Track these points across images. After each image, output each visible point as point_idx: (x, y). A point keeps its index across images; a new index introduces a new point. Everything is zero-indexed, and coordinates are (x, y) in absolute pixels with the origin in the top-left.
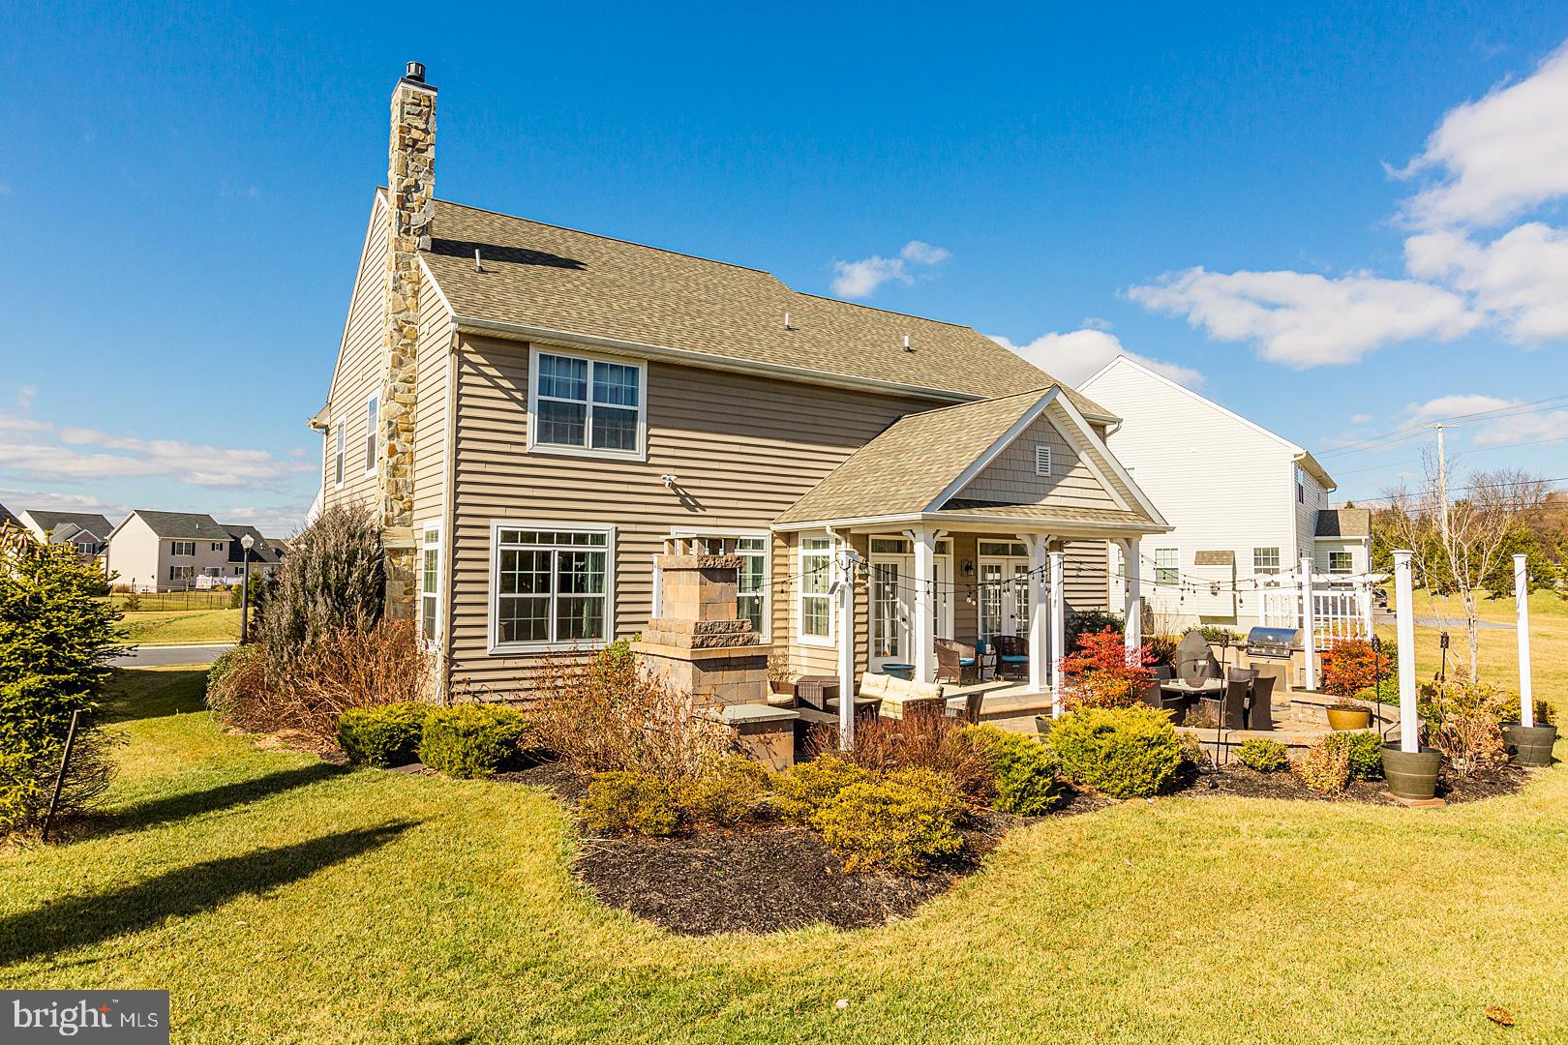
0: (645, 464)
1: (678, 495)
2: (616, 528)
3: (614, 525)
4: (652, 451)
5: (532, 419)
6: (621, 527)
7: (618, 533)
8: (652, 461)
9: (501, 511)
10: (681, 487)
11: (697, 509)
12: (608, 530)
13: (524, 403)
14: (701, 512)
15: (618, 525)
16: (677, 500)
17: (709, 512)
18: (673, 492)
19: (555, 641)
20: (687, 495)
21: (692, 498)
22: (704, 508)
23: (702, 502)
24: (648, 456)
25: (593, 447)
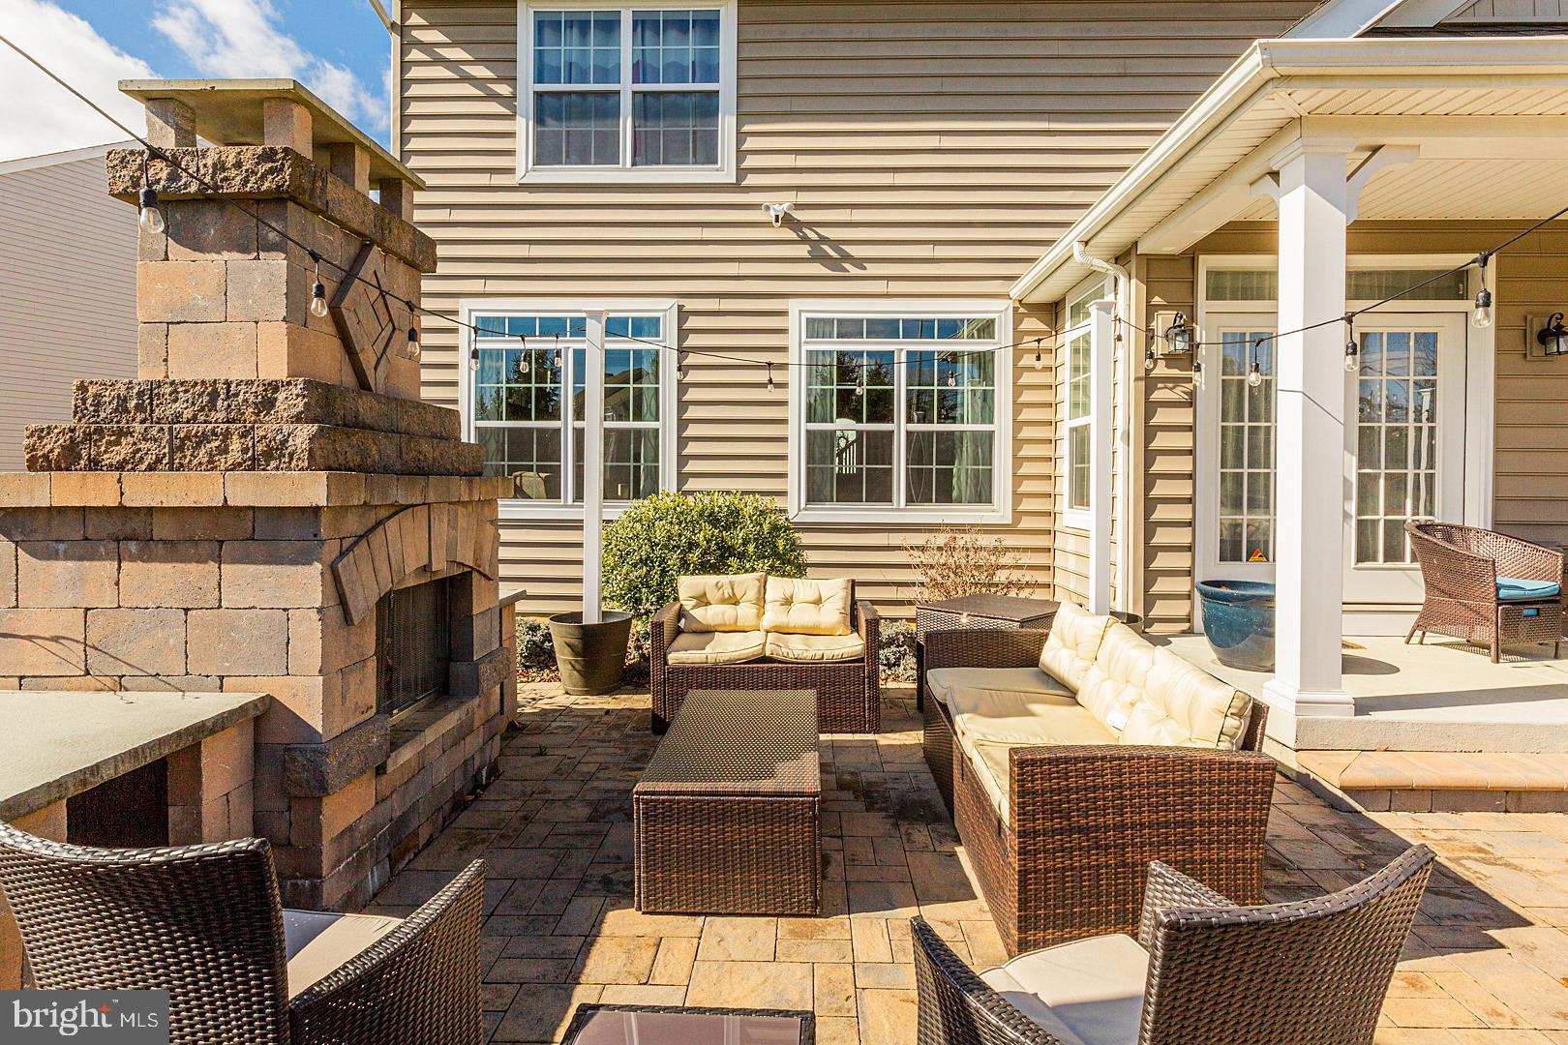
0: (736, 187)
1: (805, 240)
2: (680, 307)
3: (674, 300)
4: (750, 161)
5: (523, 126)
6: (690, 305)
7: (683, 315)
8: (751, 180)
9: (476, 286)
10: (811, 225)
11: (845, 265)
12: (665, 310)
13: (509, 101)
14: (854, 271)
15: (682, 301)
16: (803, 251)
17: (872, 269)
18: (793, 236)
19: (570, 502)
20: (824, 240)
21: (835, 244)
22: (859, 262)
23: (853, 251)
24: (742, 173)
25: (634, 164)
